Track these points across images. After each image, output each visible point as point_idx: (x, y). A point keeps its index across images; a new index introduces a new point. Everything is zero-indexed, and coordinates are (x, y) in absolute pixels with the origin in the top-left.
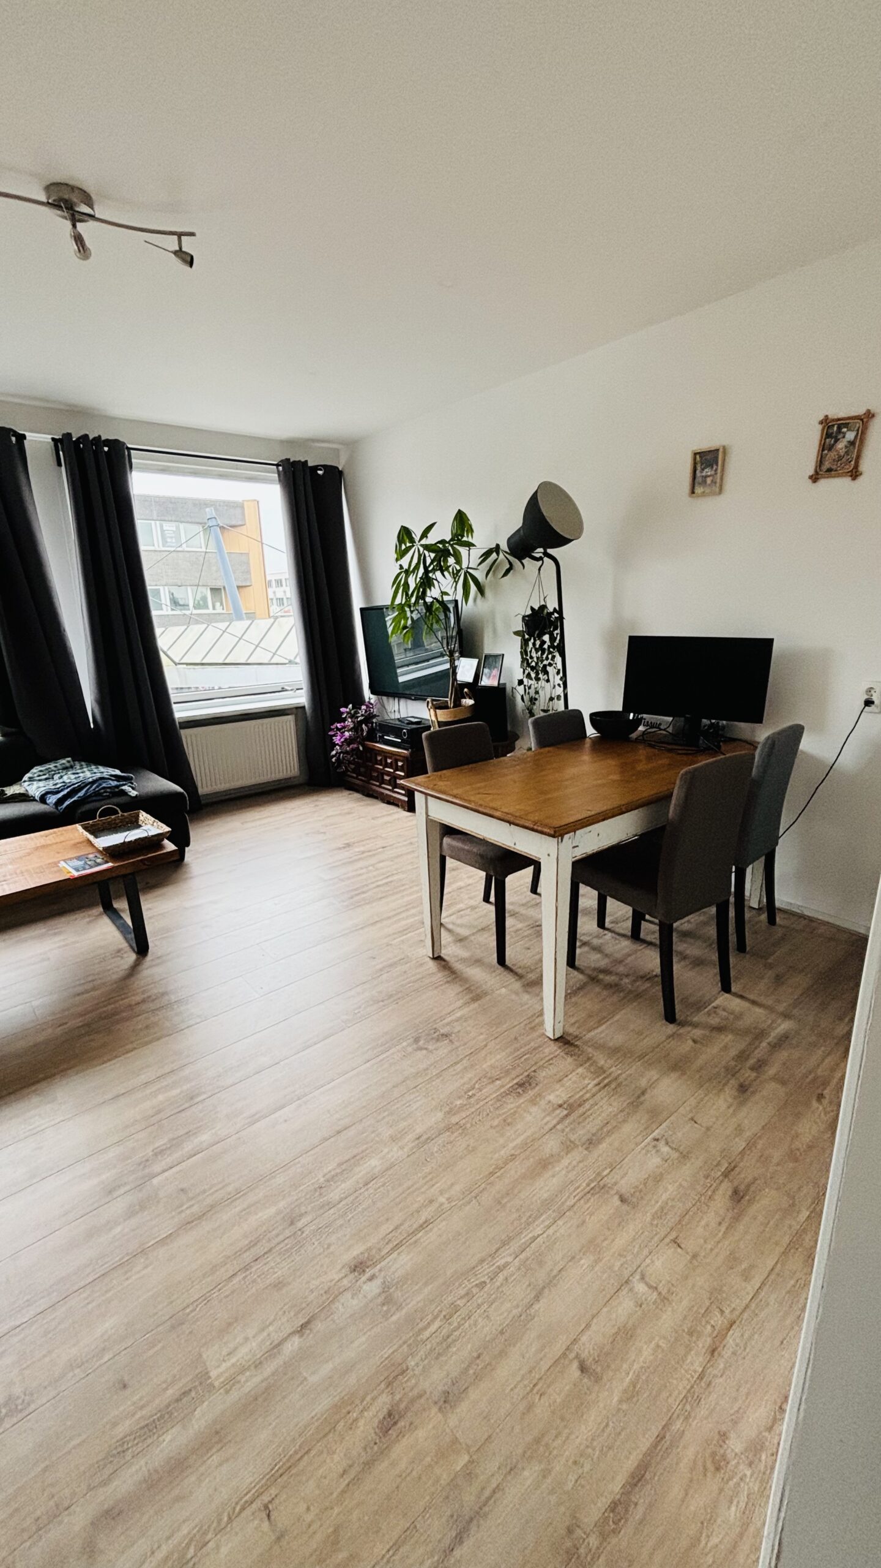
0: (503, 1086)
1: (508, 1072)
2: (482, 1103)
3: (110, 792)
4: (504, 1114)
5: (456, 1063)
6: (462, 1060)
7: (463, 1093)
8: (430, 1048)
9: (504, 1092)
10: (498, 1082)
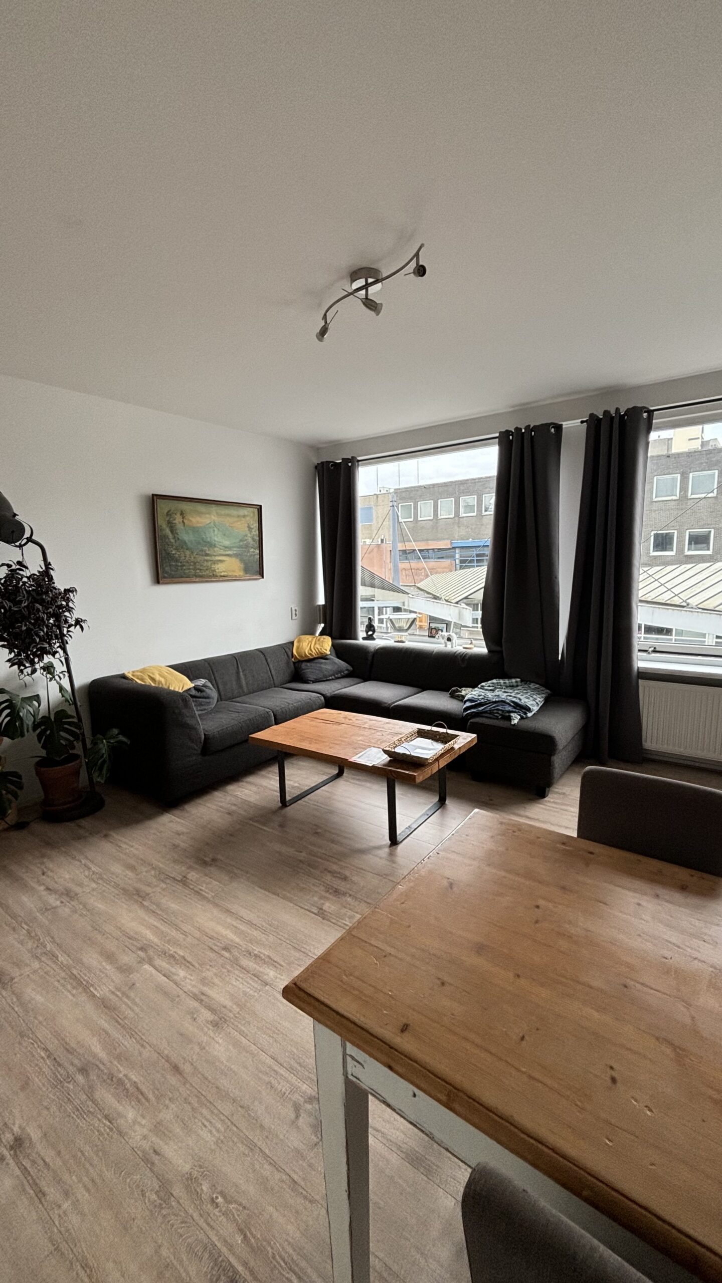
0: (231, 1248)
1: (257, 1251)
2: (201, 1222)
3: (501, 715)
4: (181, 1262)
5: (273, 1164)
6: (279, 1169)
7: (219, 1189)
8: (301, 1121)
9: (220, 1253)
10: (239, 1239)
